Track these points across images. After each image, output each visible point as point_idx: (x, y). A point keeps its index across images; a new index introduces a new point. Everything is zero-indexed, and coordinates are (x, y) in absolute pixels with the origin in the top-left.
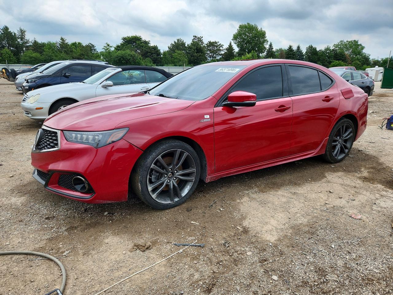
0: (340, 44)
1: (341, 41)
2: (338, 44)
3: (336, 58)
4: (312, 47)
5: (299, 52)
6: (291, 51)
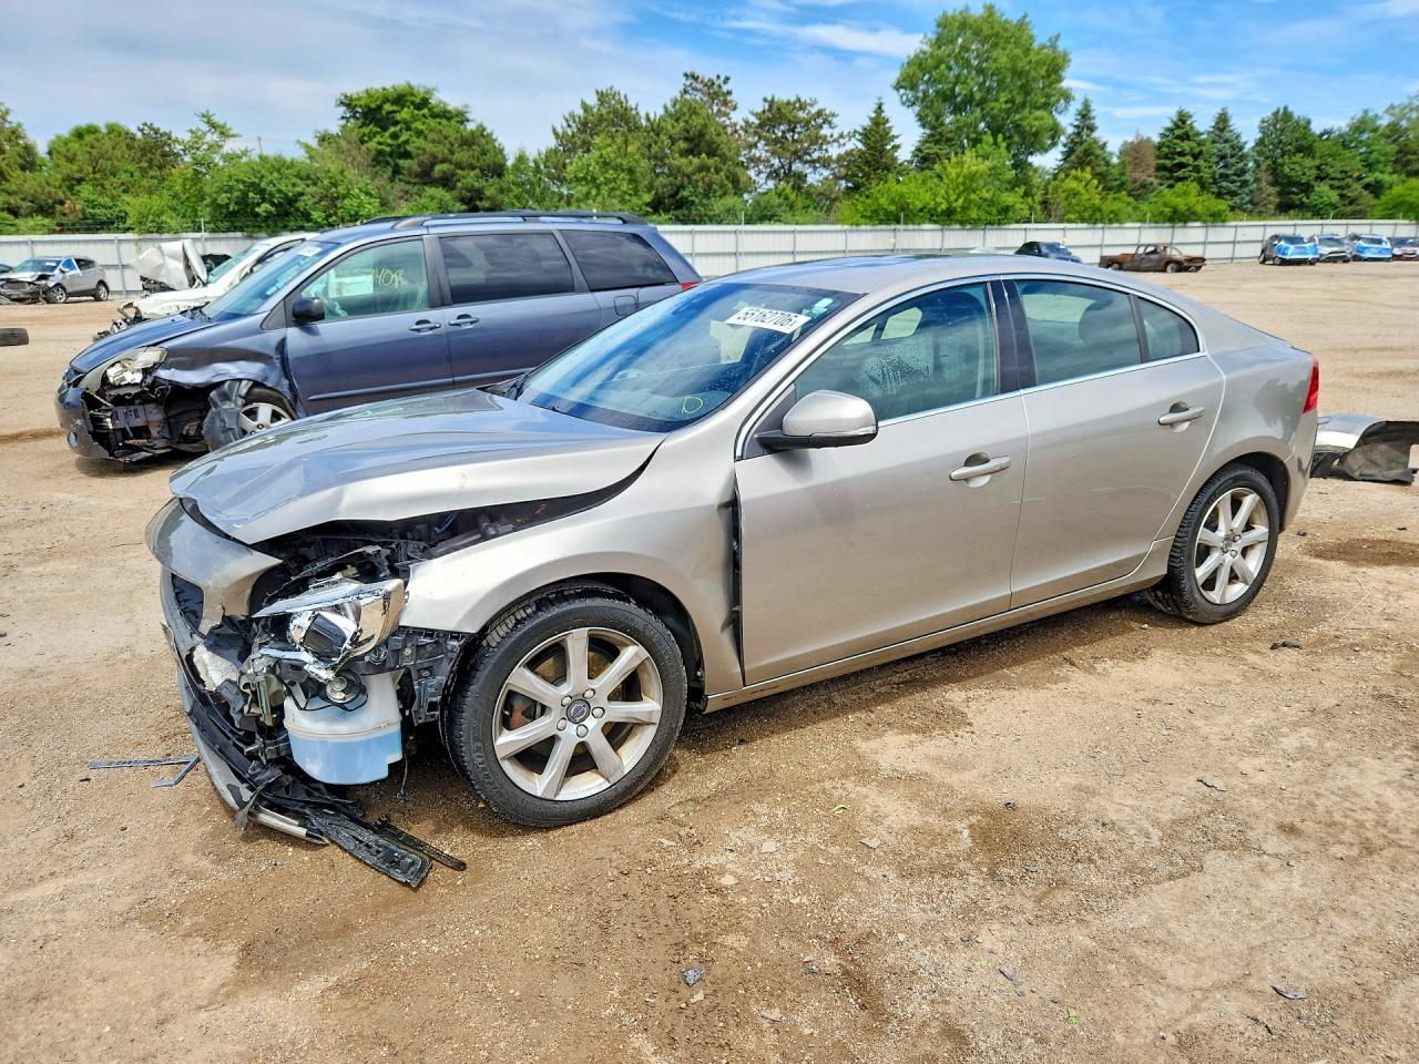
2: (1410, 104)
4: (1286, 116)
5: (1226, 141)
6: (1186, 137)
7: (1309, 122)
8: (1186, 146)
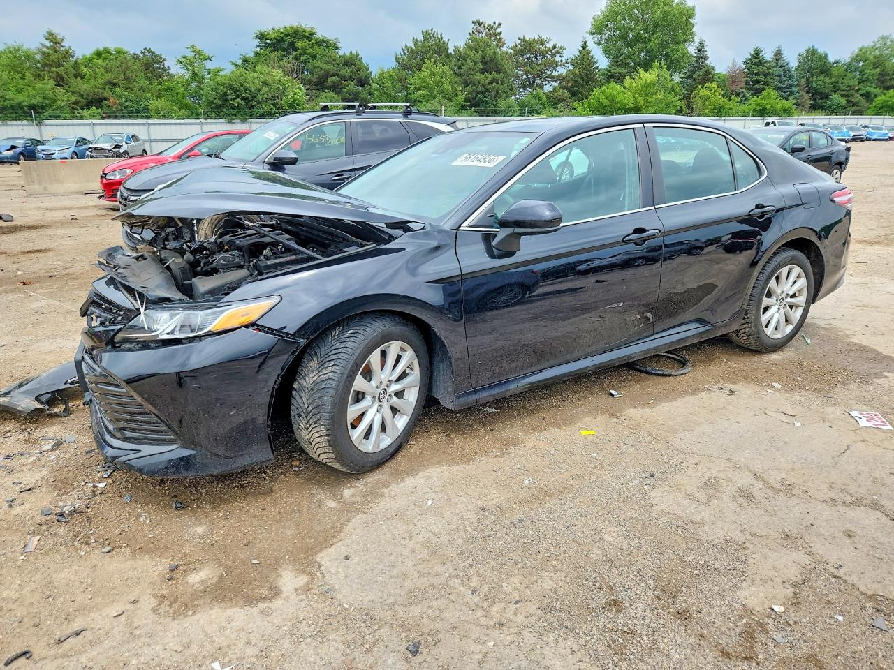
0: (878, 45)
1: (883, 38)
3: (883, 82)
5: (781, 67)
6: (760, 64)
7: (826, 55)
8: (760, 69)
